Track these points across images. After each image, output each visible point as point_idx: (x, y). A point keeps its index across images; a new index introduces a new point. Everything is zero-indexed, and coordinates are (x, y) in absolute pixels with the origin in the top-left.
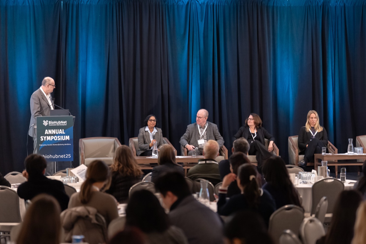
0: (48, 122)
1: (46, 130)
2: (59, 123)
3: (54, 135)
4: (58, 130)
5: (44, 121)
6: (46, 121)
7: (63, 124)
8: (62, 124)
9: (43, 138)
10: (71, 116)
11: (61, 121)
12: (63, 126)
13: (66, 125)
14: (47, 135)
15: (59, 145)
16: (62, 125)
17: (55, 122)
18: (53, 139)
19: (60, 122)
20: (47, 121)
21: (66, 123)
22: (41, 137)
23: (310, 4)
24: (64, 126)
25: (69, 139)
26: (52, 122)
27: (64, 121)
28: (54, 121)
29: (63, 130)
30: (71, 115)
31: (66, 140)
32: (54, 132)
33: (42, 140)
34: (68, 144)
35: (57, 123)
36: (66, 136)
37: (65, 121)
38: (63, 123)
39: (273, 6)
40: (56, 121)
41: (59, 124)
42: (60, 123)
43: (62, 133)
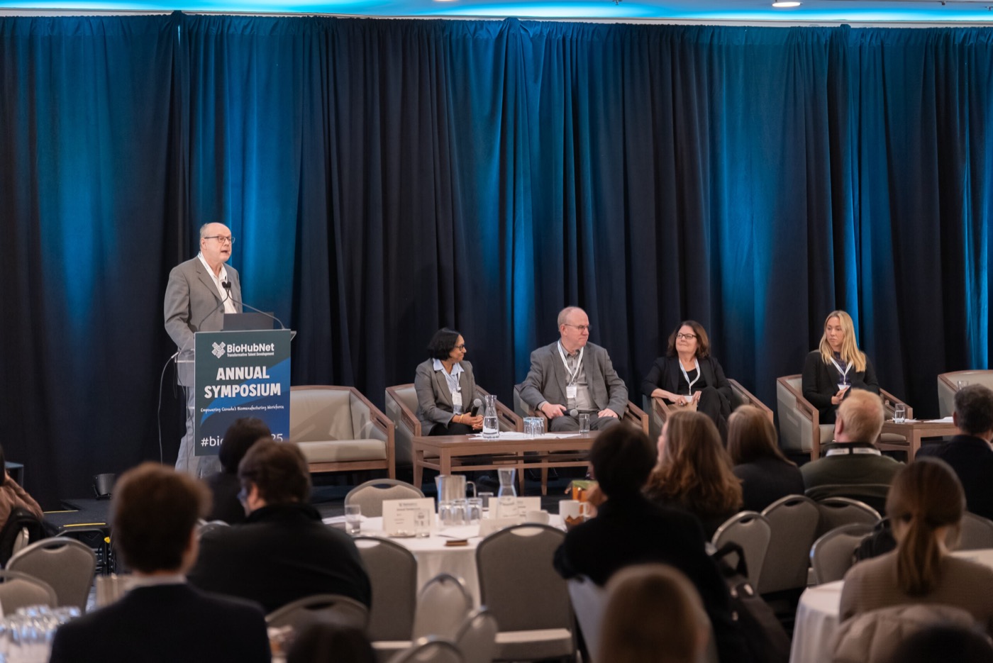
0: (225, 348)
1: (221, 370)
2: (254, 350)
3: (239, 382)
4: (251, 368)
5: (215, 345)
6: (219, 344)
7: (266, 352)
8: (262, 351)
9: (212, 391)
10: (284, 329)
11: (260, 345)
12: (264, 356)
13: (273, 354)
14: (222, 382)
15: (252, 408)
16: (262, 354)
17: (244, 346)
18: (238, 394)
19: (257, 346)
20: (223, 344)
21: (273, 350)
22: (207, 389)
23: (800, 40)
24: (267, 356)
25: (279, 394)
26: (235, 346)
27: (268, 343)
28: (242, 345)
29: (264, 368)
30: (283, 327)
31: (272, 394)
32: (240, 373)
33: (209, 396)
34: (277, 407)
35: (250, 349)
36: (273, 385)
37: (270, 345)
38: (264, 350)
39: (711, 44)
40: (246, 345)
41: (253, 352)
42: (256, 348)
43: (260, 377)
